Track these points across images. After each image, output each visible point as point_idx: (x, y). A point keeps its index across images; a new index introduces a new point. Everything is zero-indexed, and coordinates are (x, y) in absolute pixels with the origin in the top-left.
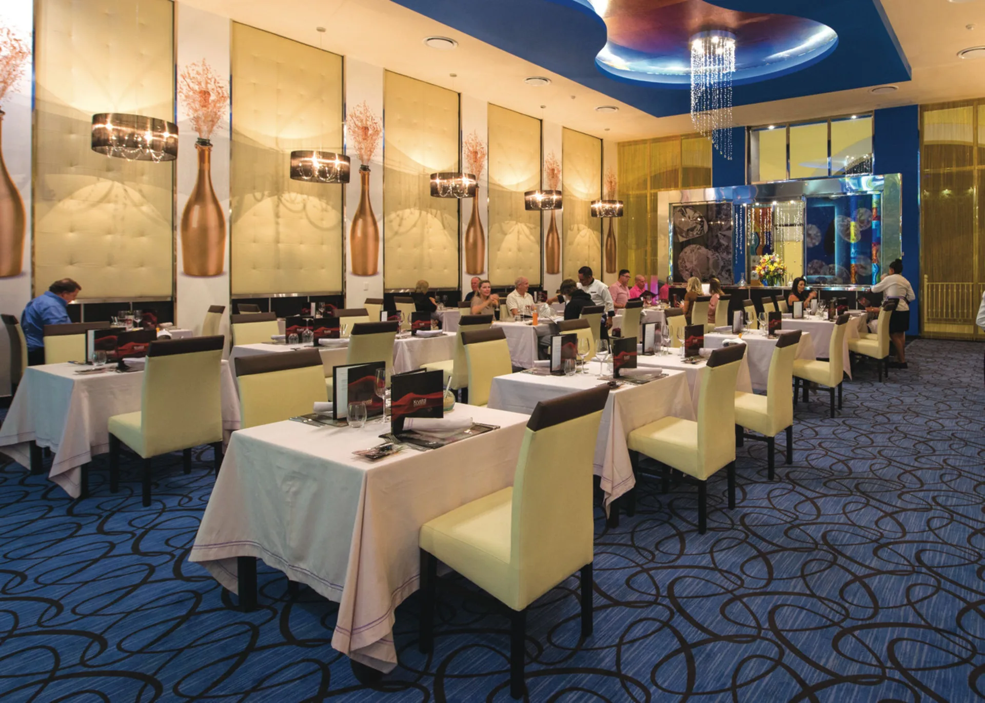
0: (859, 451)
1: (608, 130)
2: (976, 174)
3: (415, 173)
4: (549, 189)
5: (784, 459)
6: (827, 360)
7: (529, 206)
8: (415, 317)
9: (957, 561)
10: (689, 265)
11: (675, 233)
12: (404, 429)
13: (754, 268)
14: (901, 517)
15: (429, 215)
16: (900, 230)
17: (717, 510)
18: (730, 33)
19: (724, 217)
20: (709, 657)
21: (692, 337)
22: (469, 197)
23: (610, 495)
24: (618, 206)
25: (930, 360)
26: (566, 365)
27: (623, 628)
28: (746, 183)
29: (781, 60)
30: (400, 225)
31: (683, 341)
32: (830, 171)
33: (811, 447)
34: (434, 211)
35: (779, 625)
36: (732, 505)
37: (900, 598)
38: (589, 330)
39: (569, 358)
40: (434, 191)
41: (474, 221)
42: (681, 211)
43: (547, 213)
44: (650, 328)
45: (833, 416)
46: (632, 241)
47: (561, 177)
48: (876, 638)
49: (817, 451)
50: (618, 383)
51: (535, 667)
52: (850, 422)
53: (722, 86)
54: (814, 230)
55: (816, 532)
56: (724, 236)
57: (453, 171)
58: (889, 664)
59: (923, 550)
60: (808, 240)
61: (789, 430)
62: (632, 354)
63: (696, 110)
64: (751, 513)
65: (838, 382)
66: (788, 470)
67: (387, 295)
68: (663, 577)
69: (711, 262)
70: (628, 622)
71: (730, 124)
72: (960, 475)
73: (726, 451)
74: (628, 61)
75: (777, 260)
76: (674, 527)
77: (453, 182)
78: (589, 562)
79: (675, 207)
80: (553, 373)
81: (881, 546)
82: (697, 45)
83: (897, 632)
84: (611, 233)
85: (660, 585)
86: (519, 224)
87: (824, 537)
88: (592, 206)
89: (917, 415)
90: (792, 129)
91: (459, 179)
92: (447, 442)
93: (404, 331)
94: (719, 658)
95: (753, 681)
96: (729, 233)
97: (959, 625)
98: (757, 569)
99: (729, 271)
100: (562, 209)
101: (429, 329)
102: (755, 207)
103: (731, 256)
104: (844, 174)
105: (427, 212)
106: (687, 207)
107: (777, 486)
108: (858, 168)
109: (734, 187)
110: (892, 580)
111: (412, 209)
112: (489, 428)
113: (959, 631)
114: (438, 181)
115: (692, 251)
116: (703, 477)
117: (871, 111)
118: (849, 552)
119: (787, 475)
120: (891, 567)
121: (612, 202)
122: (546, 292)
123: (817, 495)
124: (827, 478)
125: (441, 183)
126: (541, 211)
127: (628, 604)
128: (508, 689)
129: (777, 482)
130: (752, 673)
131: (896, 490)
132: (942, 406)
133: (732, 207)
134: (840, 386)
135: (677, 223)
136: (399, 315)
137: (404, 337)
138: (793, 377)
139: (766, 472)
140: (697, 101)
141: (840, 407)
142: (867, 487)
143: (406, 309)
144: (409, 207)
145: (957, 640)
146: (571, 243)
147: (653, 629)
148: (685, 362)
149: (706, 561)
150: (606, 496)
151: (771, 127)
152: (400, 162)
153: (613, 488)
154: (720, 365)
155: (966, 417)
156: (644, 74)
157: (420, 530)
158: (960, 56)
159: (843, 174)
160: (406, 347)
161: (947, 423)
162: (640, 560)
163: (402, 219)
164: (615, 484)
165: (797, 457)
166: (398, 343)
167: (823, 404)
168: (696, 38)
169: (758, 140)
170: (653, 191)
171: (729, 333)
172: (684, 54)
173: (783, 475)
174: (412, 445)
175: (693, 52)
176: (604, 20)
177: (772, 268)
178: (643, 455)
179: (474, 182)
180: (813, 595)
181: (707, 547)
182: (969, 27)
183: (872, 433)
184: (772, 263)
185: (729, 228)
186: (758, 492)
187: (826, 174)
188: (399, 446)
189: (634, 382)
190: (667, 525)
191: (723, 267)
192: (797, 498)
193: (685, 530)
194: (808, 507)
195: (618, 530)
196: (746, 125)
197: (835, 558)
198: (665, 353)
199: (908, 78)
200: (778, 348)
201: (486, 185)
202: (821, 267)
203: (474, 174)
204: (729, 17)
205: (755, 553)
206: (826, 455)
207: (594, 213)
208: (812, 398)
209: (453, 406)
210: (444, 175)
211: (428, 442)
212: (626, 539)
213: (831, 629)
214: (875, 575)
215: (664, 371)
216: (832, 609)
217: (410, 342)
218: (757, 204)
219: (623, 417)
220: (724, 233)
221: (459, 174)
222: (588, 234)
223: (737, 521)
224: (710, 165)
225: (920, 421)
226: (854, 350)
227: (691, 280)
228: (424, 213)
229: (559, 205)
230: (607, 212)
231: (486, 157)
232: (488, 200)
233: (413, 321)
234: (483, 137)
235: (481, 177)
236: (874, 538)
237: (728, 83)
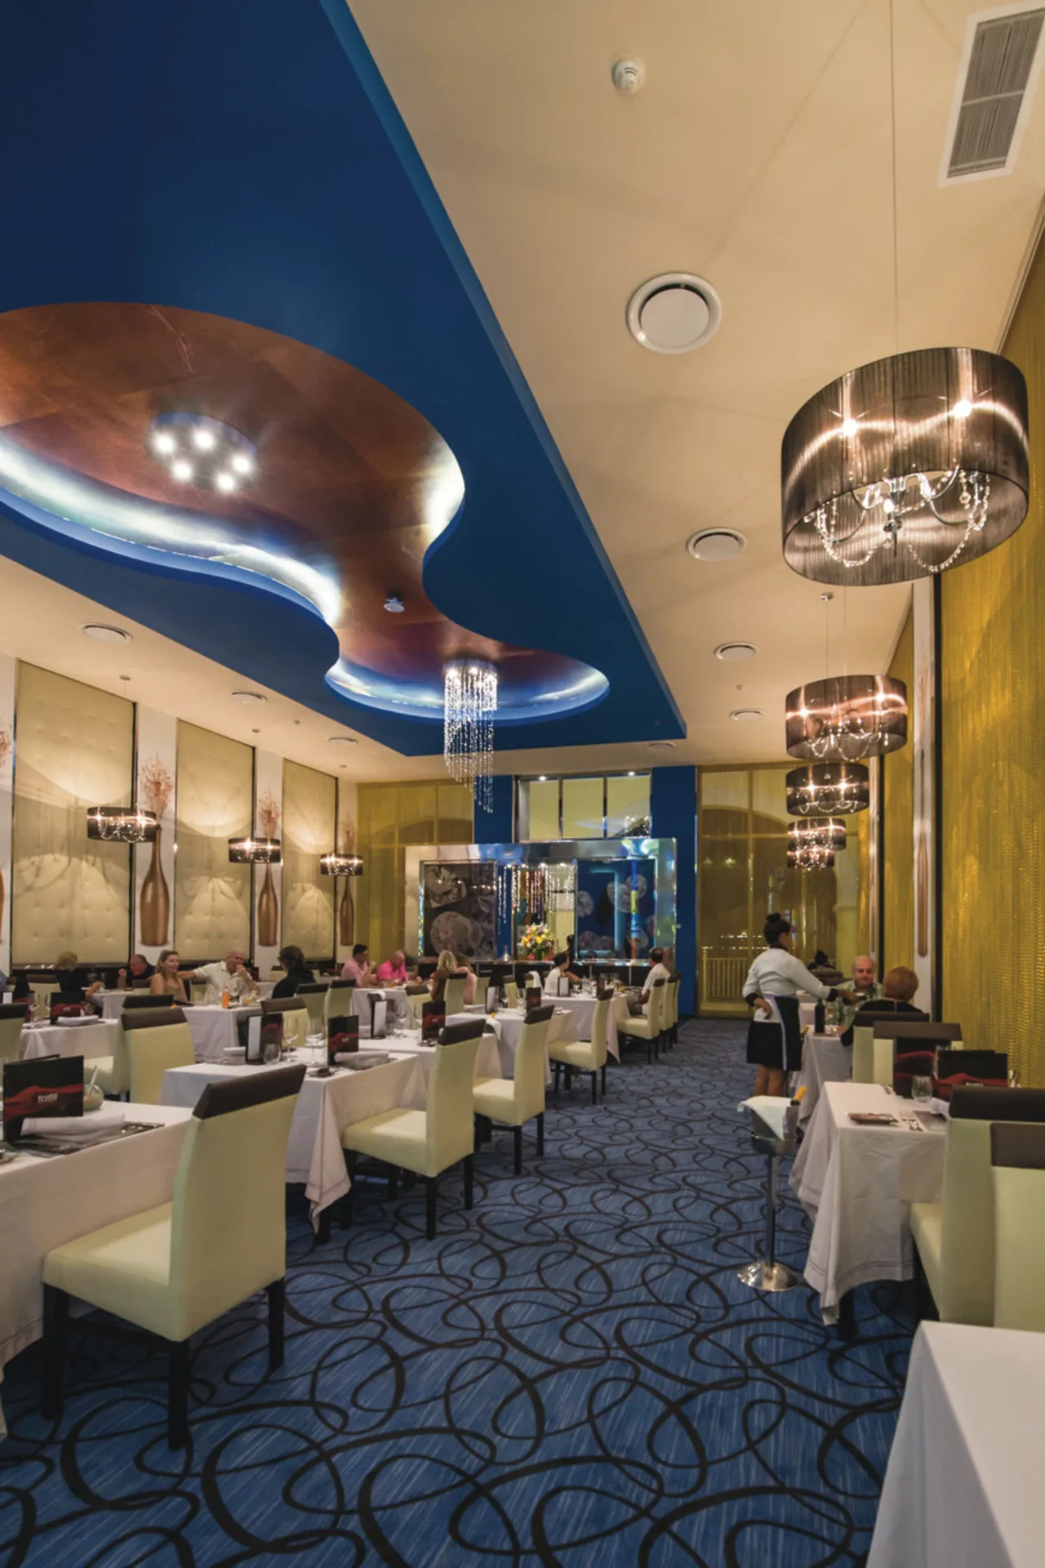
0: (616, 1137)
1: (345, 766)
2: (751, 843)
3: (63, 805)
4: (263, 836)
5: (533, 1151)
6: (589, 1041)
7: (234, 856)
8: (55, 998)
9: (696, 1237)
10: (443, 936)
11: (427, 896)
12: (22, 1133)
13: (520, 940)
14: (648, 1201)
15: (84, 864)
16: (675, 899)
17: (451, 1212)
18: (491, 666)
19: (485, 879)
20: (423, 1368)
21: (431, 1016)
22: (145, 841)
23: (317, 1204)
24: (356, 862)
25: (703, 1040)
26: (267, 1052)
27: (322, 1353)
28: (513, 841)
29: (550, 702)
30: (37, 875)
31: (420, 1021)
32: (605, 832)
33: (566, 1136)
34: (91, 858)
35: (505, 1322)
36: (469, 1205)
37: (636, 1278)
38: (305, 1011)
39: (271, 1043)
40: (93, 831)
41: (154, 873)
42: (434, 870)
43: (261, 867)
44: (381, 1007)
45: (594, 1103)
46: (375, 906)
47: (279, 821)
48: (605, 1322)
49: (572, 1141)
50: (332, 1070)
51: (204, 1411)
52: (612, 1108)
53: (482, 726)
54: (586, 898)
55: (558, 1224)
56: (486, 901)
57: (123, 806)
58: (615, 1345)
59: (666, 1230)
60: (579, 908)
61: (540, 1118)
62: (352, 1036)
63: (450, 751)
64: (490, 1212)
65: (602, 1064)
66: (536, 1163)
67: (14, 972)
68: (377, 1292)
69: (470, 931)
70: (331, 1344)
71: (490, 771)
72: (713, 1154)
73: (463, 1143)
74: (367, 684)
75: (546, 931)
76: (398, 1235)
77: (122, 821)
78: (278, 1278)
79: (427, 866)
80: (249, 1062)
81: (624, 1231)
82: (452, 674)
83: (626, 1313)
84: (347, 896)
85: (373, 1299)
86: (215, 880)
87: (567, 1228)
88: (322, 861)
89: (681, 1096)
90: (565, 782)
91: (132, 817)
92: (85, 1145)
93: (40, 1020)
94: (434, 1366)
95: (469, 1383)
96: (492, 899)
97: (689, 1298)
98: (490, 1270)
99: (490, 943)
100: (282, 863)
101: (78, 1015)
102: (522, 870)
103: (492, 926)
104: (623, 836)
105: (81, 859)
106: (440, 866)
107: (523, 1180)
108: (637, 831)
109: (496, 845)
110: (630, 1263)
111: (57, 856)
112: (148, 1127)
113: (687, 1304)
114: (99, 818)
115: (448, 918)
116: (432, 1173)
117: (648, 769)
118: (590, 1240)
119: (536, 1168)
120: (631, 1250)
121: (349, 856)
122: (257, 969)
123: (566, 1186)
124: (578, 1168)
125: (103, 822)
126: (253, 863)
127: (333, 1326)
128: (165, 1441)
129: (525, 1176)
130: (470, 1375)
131: (648, 1174)
132: (706, 1086)
133: (495, 869)
134: (603, 1068)
135: (430, 885)
136: (32, 997)
137: (37, 1027)
138: (551, 1061)
139: (512, 1167)
140: (451, 740)
141: (603, 1092)
142: (619, 1174)
143: (43, 991)
144: (52, 852)
145: (684, 1312)
146: (293, 908)
147: (359, 1348)
148: (422, 1045)
149: (432, 1267)
150: (312, 1206)
151: (543, 778)
152: (39, 790)
153: (321, 1195)
154: (453, 1042)
155: (728, 1096)
156: (389, 701)
157: (43, 1260)
158: (733, 716)
159: (621, 836)
160: (40, 1040)
161: (709, 1103)
162: (352, 1276)
163: (39, 869)
164: (324, 1190)
165: (549, 1148)
166: (27, 1035)
167: (585, 1090)
168: (451, 666)
169: (527, 790)
170: (402, 846)
171: (481, 1013)
172: (437, 683)
173: (532, 1169)
174: (34, 1152)
175: (447, 682)
176: (336, 631)
177: (539, 940)
178: (361, 1154)
179: (154, 823)
180: (546, 1288)
181: (435, 1254)
182: (739, 687)
183: (633, 1117)
184: (540, 934)
185: (492, 892)
186: (501, 1190)
187: (602, 836)
188: (12, 1154)
189: (353, 1068)
190: (391, 1235)
191: (483, 940)
192: (545, 1191)
193: (411, 1237)
194: (555, 1200)
195: (327, 1247)
196: (513, 773)
197: (575, 1248)
198: (398, 1036)
199: (683, 736)
200: (526, 1025)
201: (172, 827)
202: (593, 938)
203: (155, 811)
204: (490, 647)
205: (488, 1253)
206: (582, 1143)
207: (324, 869)
208: (575, 1085)
209: (100, 1104)
210: (108, 811)
211: (58, 1146)
212: (338, 1255)
213: (560, 1320)
214: (613, 1260)
215: (391, 1056)
216: (564, 1299)
217: (49, 1033)
218: (524, 866)
219: (337, 1110)
220: (485, 898)
221: (132, 810)
222: (316, 896)
223: (473, 1222)
224: (472, 818)
225: (683, 1102)
226: (623, 1030)
227: (442, 954)
228: (75, 860)
229: (276, 857)
230: (342, 869)
231: (174, 790)
232: (175, 847)
233: (53, 1004)
234: (169, 765)
235: (165, 814)
236: (619, 1223)
237: (489, 722)
